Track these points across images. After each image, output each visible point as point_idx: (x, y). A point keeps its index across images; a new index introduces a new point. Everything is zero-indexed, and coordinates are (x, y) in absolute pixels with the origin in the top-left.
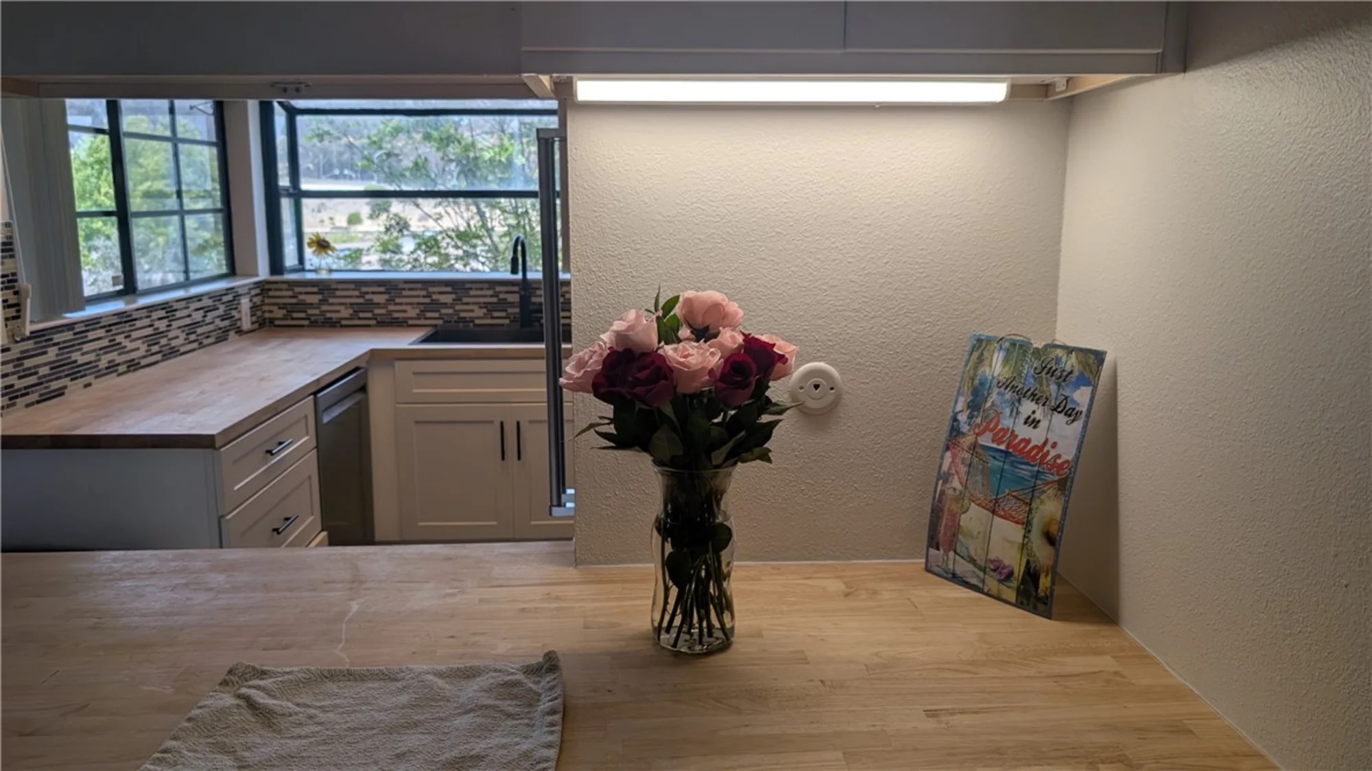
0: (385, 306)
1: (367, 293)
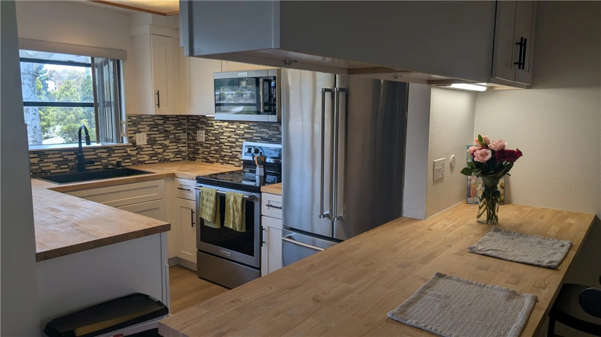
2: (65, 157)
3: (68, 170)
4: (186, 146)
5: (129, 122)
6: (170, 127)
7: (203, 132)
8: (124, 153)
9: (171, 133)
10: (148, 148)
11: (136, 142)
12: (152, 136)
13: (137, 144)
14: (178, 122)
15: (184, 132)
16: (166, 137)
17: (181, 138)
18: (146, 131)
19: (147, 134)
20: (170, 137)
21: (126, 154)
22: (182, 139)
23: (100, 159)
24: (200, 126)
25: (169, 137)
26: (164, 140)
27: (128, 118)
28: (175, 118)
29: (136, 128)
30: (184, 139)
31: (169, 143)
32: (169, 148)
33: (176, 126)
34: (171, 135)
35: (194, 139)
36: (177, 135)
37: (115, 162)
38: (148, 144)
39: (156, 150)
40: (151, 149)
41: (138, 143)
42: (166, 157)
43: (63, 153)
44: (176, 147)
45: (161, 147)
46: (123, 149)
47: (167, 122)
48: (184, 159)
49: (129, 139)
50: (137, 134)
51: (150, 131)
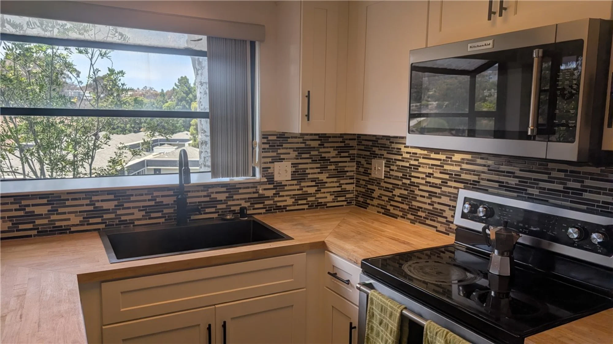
0: (47, 216)
1: (28, 206)
2: (158, 200)
3: (163, 220)
4: (353, 183)
5: (263, 143)
6: (329, 152)
7: (383, 162)
8: (254, 193)
9: (330, 162)
10: (293, 185)
11: (273, 176)
12: (301, 166)
13: (275, 179)
14: (342, 145)
15: (352, 160)
16: (323, 169)
17: (346, 169)
18: (291, 159)
19: (292, 164)
20: (329, 167)
21: (256, 195)
22: (348, 171)
23: (214, 202)
24: (378, 152)
25: (327, 168)
26: (319, 173)
27: (263, 138)
28: (339, 137)
29: (275, 154)
30: (351, 171)
31: (327, 178)
32: (327, 185)
33: (339, 151)
34: (331, 165)
35: (367, 173)
36: (340, 164)
37: (237, 208)
38: (292, 180)
39: (304, 189)
40: (298, 187)
41: (277, 178)
42: (320, 201)
43: (155, 194)
44: (338, 184)
45: (314, 184)
46: (252, 187)
47: (326, 145)
48: (349, 203)
49: (263, 171)
50: (275, 163)
51: (297, 159)
